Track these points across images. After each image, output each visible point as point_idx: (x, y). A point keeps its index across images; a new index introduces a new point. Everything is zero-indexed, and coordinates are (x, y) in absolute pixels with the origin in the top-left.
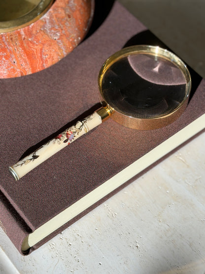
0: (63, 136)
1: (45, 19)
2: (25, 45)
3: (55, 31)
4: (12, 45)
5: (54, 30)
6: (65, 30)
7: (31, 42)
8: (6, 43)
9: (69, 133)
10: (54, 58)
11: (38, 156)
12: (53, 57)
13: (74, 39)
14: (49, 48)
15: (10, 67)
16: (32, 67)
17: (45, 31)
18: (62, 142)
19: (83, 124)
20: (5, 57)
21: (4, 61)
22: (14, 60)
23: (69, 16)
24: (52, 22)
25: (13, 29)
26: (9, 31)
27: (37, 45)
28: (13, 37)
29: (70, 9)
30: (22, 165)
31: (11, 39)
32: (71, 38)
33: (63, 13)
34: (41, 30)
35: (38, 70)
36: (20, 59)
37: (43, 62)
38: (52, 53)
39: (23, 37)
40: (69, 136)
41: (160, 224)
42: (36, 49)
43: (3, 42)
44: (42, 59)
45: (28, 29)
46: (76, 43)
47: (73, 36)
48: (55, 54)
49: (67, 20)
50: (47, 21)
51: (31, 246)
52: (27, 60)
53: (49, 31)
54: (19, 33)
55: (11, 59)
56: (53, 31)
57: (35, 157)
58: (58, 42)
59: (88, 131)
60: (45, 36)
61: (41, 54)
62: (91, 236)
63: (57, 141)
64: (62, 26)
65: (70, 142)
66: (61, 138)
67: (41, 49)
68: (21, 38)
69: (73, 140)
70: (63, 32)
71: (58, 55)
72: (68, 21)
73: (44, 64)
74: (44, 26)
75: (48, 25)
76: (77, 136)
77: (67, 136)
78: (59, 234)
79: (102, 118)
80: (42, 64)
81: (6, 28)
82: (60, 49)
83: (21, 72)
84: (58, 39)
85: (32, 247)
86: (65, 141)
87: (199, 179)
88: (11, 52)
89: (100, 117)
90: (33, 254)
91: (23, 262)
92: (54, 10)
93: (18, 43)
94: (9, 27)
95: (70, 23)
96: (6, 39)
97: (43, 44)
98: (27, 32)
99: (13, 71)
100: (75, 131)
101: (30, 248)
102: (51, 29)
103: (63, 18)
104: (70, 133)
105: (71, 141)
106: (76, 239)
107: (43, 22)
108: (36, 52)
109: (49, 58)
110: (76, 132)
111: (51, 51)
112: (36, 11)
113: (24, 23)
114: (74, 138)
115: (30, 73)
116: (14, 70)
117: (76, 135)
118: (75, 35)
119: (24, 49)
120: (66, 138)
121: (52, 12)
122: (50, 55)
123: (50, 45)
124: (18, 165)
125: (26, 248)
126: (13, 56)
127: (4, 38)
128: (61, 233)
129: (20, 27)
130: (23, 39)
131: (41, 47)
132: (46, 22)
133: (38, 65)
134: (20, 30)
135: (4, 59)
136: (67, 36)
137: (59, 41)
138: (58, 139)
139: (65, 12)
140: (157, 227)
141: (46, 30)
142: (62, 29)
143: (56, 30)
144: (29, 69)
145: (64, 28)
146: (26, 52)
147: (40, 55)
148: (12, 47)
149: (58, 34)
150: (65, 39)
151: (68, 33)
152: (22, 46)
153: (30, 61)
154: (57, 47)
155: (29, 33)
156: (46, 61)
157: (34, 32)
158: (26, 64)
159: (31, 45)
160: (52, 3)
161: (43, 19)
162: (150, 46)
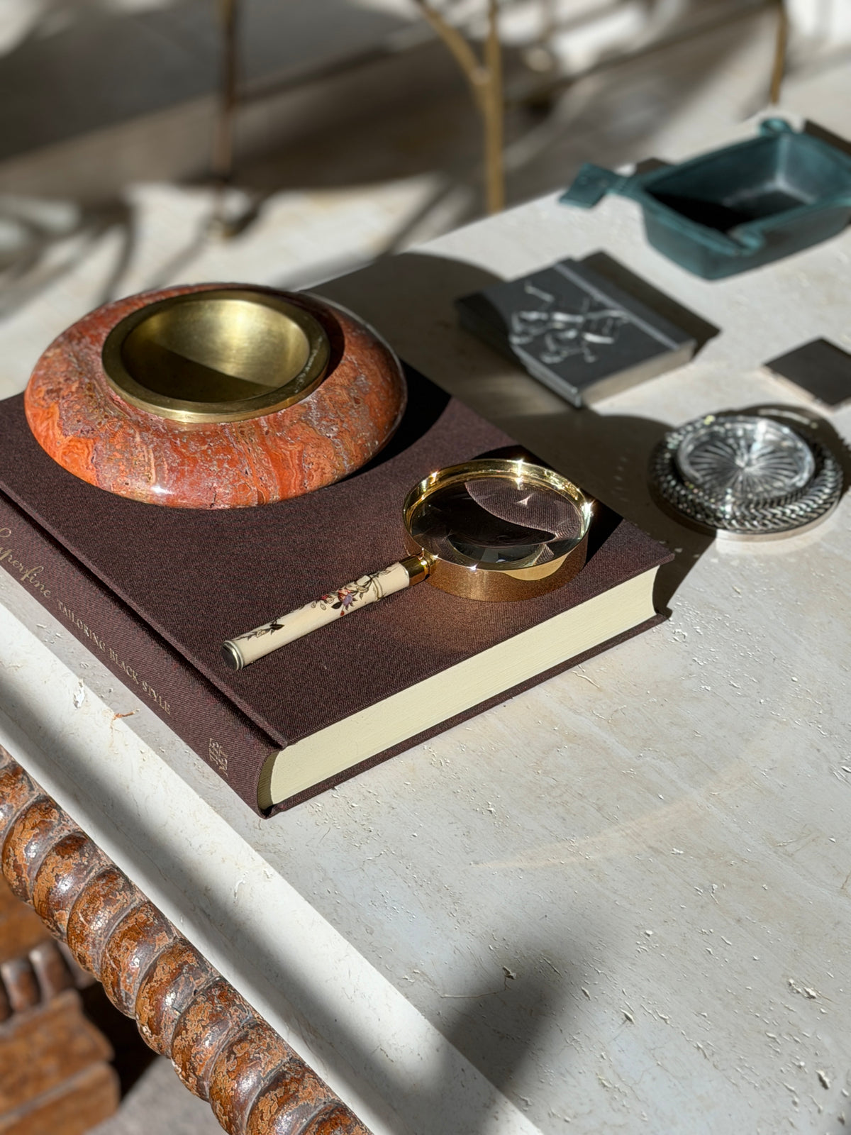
0: (333, 596)
1: (308, 403)
2: (269, 443)
3: (329, 424)
4: (243, 442)
5: (327, 421)
6: (348, 422)
7: (280, 438)
8: (232, 439)
9: (343, 591)
10: (326, 471)
11: (282, 626)
12: (323, 469)
13: (366, 441)
14: (317, 452)
15: (239, 481)
16: (281, 483)
17: (308, 423)
18: (329, 606)
19: (371, 579)
20: (228, 463)
21: (227, 469)
22: (247, 468)
23: (357, 401)
24: (322, 408)
25: (246, 416)
26: (237, 418)
27: (292, 444)
28: (245, 429)
29: (359, 389)
30: (249, 637)
31: (242, 432)
32: (361, 438)
33: (344, 393)
34: (300, 419)
35: (293, 491)
36: (258, 466)
37: (303, 478)
38: (321, 461)
39: (266, 429)
40: (344, 598)
41: (538, 777)
42: (290, 451)
43: (226, 437)
44: (302, 470)
45: (275, 418)
46: (370, 449)
47: (363, 436)
48: (328, 464)
49: (352, 407)
50: (313, 407)
51: (274, 802)
52: (272, 469)
53: (316, 423)
54: (258, 425)
55: (240, 466)
56: (324, 422)
57: (276, 627)
58: (334, 442)
59: (380, 596)
60: (308, 430)
61: (300, 461)
62: (396, 793)
63: (319, 603)
64: (342, 415)
65: (346, 612)
66: (328, 599)
67: (301, 452)
68: (261, 431)
69: (351, 609)
70: (345, 425)
71: (333, 466)
72: (355, 409)
73: (305, 481)
74: (307, 414)
75: (315, 413)
76: (359, 602)
77: (339, 598)
78: (331, 790)
79: (411, 575)
80: (302, 480)
81: (232, 412)
82: (337, 454)
83: (258, 492)
84: (335, 437)
85: (276, 805)
86: (336, 606)
87: (621, 709)
88: (240, 453)
89: (407, 572)
90: (279, 818)
91: (258, 831)
92: (326, 389)
93: (255, 439)
94: (238, 411)
95: (358, 412)
96: (231, 433)
97: (306, 444)
98: (272, 422)
99: (244, 490)
100: (355, 589)
101: (273, 806)
102: (319, 420)
103: (344, 403)
104: (346, 594)
105: (347, 607)
106: (365, 798)
107: (305, 407)
108: (291, 457)
109: (315, 471)
110: (357, 592)
111: (319, 457)
112: (292, 387)
113: (268, 405)
114: (354, 603)
115: (277, 497)
116: (245, 487)
117: (357, 597)
118: (368, 434)
119: (267, 451)
120: (336, 600)
121: (323, 392)
122: (318, 464)
123: (318, 447)
124: (242, 638)
125: (265, 805)
126: (245, 462)
127: (227, 430)
128: (333, 789)
129: (258, 412)
130: (264, 433)
131: (299, 449)
132: (310, 408)
133: (293, 481)
134: (260, 419)
135: (226, 465)
136: (353, 435)
137: (336, 440)
138: (322, 602)
139: (349, 394)
140: (531, 782)
141: (311, 421)
142: (342, 421)
143: (331, 420)
144: (275, 487)
145: (346, 420)
146: (271, 456)
147: (297, 462)
148: (243, 445)
149: (334, 429)
150: (347, 438)
151: (353, 427)
152: (263, 443)
153: (278, 471)
154: (332, 451)
155: (279, 425)
156: (310, 474)
157: (287, 422)
158: (271, 477)
159: (281, 443)
160: (322, 375)
161: (305, 403)
162: (509, 461)
